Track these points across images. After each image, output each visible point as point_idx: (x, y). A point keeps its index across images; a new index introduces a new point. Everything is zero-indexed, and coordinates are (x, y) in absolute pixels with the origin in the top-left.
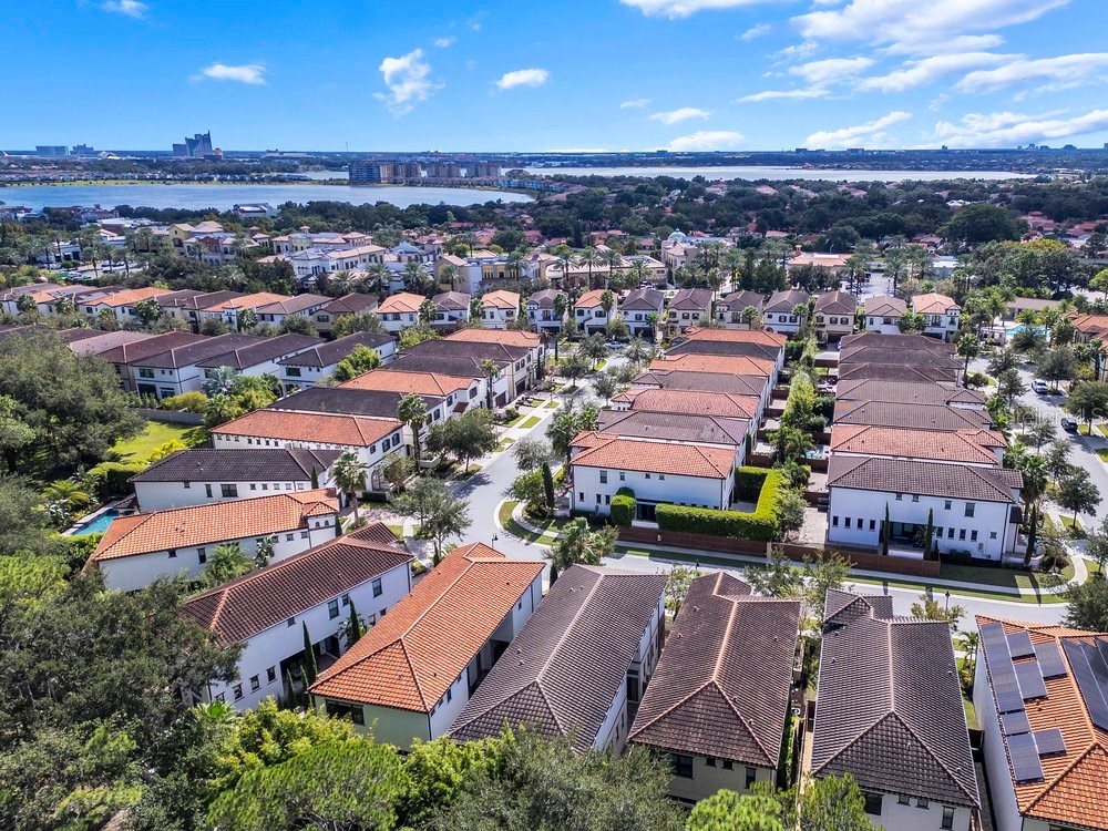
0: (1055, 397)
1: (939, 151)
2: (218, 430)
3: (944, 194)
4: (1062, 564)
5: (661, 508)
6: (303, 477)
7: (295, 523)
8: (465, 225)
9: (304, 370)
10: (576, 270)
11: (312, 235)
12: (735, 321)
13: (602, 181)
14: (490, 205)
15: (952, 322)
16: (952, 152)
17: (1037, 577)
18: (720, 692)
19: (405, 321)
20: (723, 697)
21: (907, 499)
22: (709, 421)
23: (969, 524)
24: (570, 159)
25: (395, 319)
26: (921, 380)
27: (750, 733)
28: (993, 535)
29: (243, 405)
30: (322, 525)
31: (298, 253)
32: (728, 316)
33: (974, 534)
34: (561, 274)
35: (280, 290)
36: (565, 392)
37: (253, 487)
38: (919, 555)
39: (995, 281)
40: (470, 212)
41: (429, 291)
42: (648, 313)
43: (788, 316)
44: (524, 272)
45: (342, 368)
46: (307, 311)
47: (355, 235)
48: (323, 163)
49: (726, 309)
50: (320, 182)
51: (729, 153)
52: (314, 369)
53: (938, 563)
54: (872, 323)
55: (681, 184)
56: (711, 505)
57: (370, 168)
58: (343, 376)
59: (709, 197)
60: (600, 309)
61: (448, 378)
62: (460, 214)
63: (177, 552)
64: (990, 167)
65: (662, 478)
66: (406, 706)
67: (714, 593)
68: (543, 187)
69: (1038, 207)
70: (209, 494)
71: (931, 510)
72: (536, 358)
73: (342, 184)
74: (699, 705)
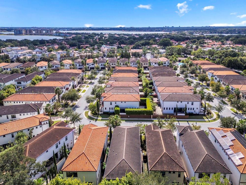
0: (193, 78)
1: (148, 28)
2: (5, 100)
3: (154, 36)
4: (211, 113)
5: (126, 110)
6: (35, 111)
7: (38, 123)
8: (49, 44)
9: (22, 83)
10: (83, 54)
11: (12, 48)
12: (123, 65)
13: (79, 34)
14: (54, 39)
15: (168, 63)
16: (151, 28)
17: (207, 116)
18: (167, 155)
19: (44, 68)
20: (169, 156)
21: (180, 102)
22: (131, 88)
23: (192, 107)
24: (69, 29)
25: (41, 68)
26: (170, 76)
27: (177, 164)
28: (197, 108)
29: (8, 92)
30: (45, 123)
31: (9, 52)
32: (122, 64)
33: (193, 108)
34: (79, 55)
35: (7, 62)
36: (89, 83)
37: (20, 115)
38: (184, 115)
39: (173, 54)
40: (50, 41)
41: (48, 60)
42: (104, 64)
43: (135, 63)
44: (70, 55)
45: (33, 81)
46: (17, 67)
47: (24, 47)
48: (6, 30)
49: (121, 62)
50: (6, 34)
51: (105, 28)
52: (25, 82)
53: (188, 116)
54: (152, 64)
55: (98, 35)
56: (137, 108)
57: (19, 31)
58: (34, 83)
59: (105, 37)
60: (93, 63)
61: (63, 82)
62: (48, 42)
63: (6, 136)
64: (159, 31)
65: (125, 102)
66: (90, 170)
67: (153, 130)
68: (65, 35)
69: (173, 39)
70: (8, 118)
71: (186, 105)
72: (81, 75)
73: (12, 35)
74: (164, 159)
